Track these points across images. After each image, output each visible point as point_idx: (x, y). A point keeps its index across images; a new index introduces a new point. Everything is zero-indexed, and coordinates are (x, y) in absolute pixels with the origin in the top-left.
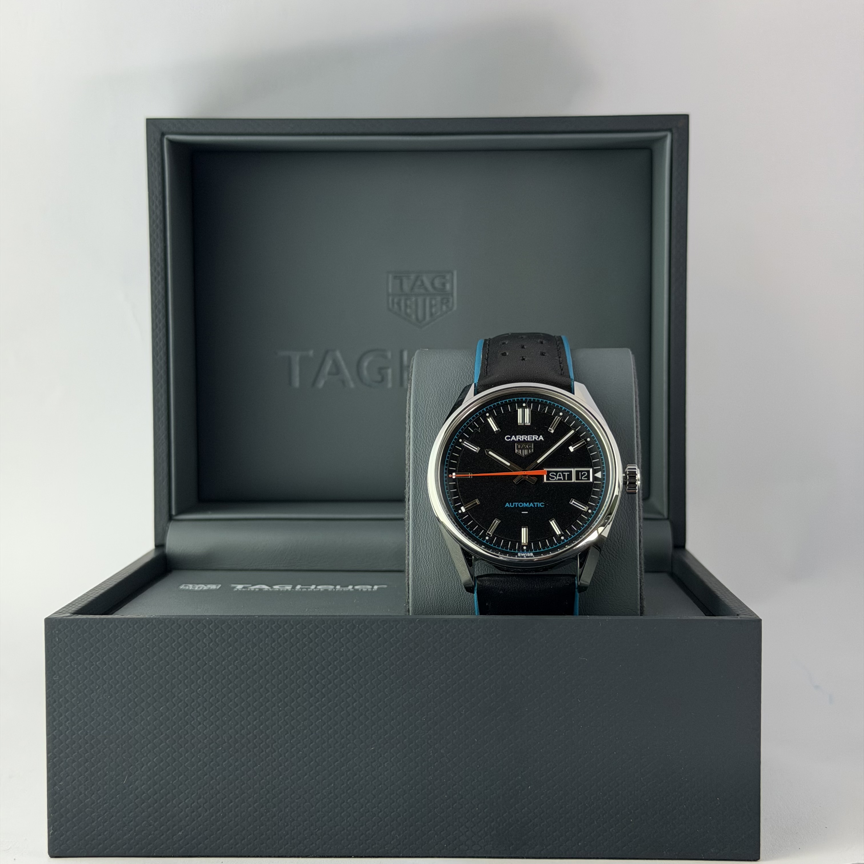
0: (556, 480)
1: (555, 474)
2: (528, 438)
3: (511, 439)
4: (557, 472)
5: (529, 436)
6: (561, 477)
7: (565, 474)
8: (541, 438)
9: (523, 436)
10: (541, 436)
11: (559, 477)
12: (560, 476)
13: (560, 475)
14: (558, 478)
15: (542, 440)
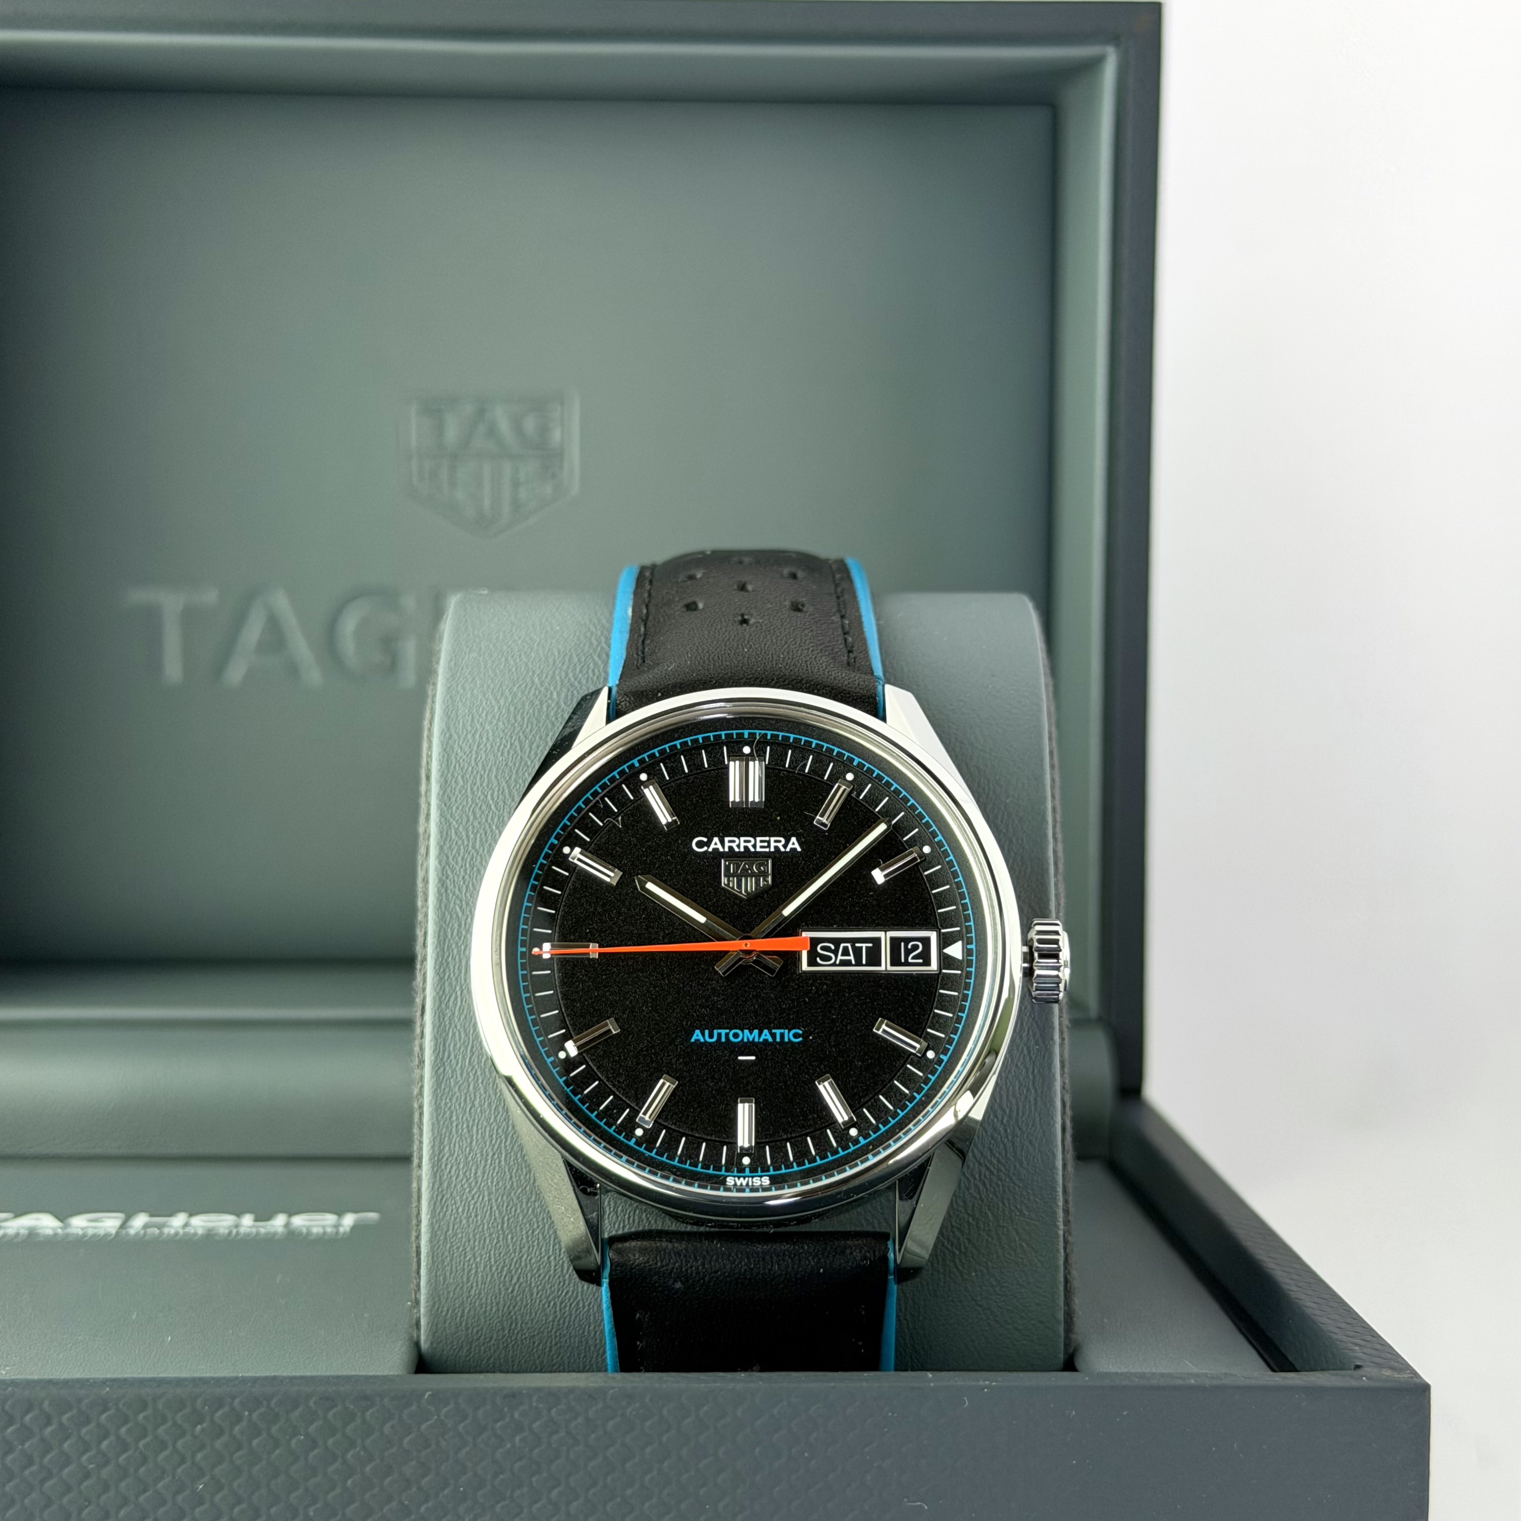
0: (834, 964)
1: (833, 947)
2: (758, 844)
3: (708, 847)
4: (837, 942)
5: (758, 839)
6: (849, 955)
7: (861, 948)
8: (794, 844)
9: (742, 839)
10: (794, 839)
11: (842, 955)
12: (846, 952)
13: (846, 949)
14: (840, 957)
15: (795, 849)
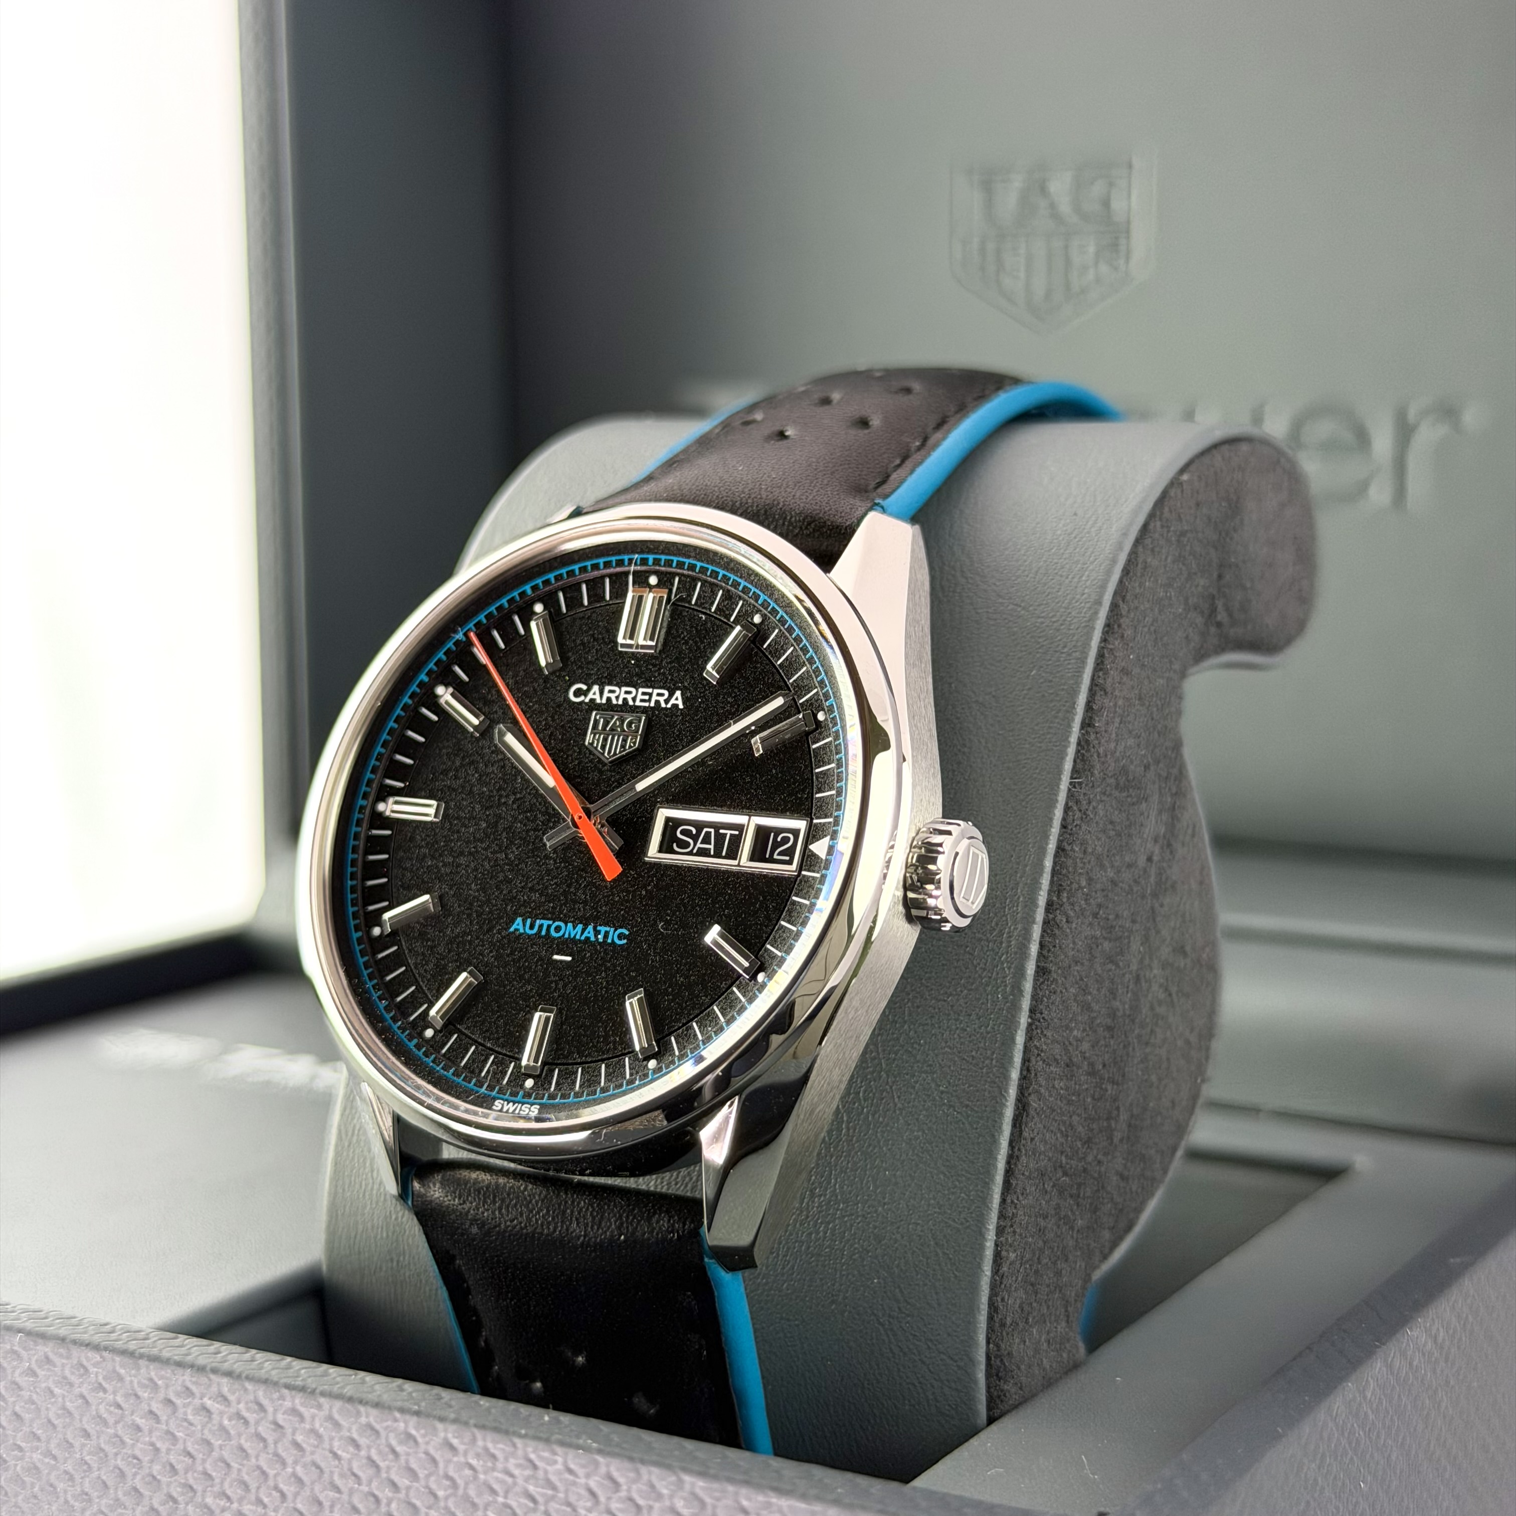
0: (689, 855)
1: (694, 831)
2: (637, 696)
3: (585, 693)
4: (699, 826)
5: (641, 690)
6: (709, 842)
7: (723, 837)
9: (624, 689)
10: (678, 693)
11: (702, 843)
12: (706, 839)
13: (707, 835)
14: (699, 845)
